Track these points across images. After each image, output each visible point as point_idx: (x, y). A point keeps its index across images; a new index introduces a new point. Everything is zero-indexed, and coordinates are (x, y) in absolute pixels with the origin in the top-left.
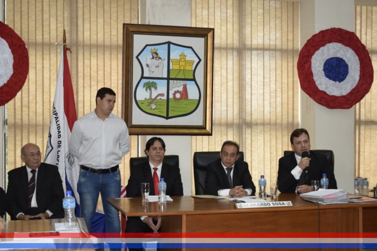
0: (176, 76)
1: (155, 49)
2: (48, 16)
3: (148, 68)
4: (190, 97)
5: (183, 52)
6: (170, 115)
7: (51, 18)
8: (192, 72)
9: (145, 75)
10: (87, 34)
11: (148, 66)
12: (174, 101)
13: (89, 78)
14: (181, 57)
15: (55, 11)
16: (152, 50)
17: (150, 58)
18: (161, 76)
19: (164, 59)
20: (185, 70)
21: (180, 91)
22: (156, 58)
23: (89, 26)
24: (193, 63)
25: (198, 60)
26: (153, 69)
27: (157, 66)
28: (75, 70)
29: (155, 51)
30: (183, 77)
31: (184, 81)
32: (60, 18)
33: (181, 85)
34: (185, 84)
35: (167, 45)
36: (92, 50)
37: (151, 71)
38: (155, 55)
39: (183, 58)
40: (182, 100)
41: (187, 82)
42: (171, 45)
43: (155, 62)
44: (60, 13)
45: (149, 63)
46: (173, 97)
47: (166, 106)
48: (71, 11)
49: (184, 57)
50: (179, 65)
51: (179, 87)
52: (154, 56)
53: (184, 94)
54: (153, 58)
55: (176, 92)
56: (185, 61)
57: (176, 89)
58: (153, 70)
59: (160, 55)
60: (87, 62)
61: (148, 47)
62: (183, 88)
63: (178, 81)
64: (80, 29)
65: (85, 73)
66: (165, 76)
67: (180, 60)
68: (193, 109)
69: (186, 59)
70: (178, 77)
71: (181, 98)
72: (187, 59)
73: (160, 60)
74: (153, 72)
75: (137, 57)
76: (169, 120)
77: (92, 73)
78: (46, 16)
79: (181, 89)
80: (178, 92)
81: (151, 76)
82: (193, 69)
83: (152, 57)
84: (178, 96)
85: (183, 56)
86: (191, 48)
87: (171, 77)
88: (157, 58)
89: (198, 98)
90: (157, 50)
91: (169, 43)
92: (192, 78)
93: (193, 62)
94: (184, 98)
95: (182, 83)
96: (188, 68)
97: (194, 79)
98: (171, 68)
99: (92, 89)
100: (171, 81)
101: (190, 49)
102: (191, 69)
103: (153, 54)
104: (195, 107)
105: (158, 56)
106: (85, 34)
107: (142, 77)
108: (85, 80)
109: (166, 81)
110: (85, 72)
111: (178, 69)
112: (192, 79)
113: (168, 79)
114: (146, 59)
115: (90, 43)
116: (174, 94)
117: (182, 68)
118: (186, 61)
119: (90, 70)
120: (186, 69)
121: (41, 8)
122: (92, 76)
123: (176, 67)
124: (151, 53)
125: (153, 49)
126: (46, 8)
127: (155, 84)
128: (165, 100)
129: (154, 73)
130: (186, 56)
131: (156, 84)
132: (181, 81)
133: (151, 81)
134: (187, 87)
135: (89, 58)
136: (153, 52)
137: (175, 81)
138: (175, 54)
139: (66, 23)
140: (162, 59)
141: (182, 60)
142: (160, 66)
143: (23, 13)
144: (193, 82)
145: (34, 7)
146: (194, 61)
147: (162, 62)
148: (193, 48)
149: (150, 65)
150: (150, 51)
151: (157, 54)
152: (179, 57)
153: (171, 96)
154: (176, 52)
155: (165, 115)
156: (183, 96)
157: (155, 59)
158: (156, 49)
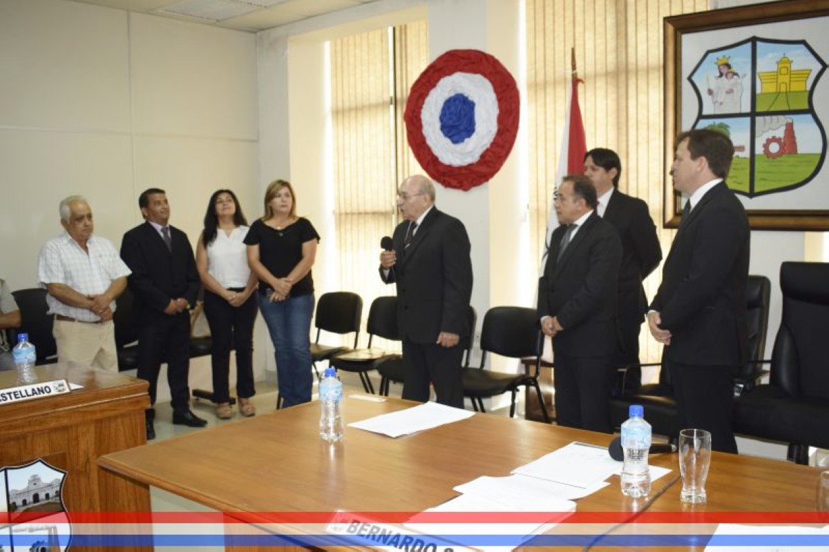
0: (771, 106)
1: (724, 56)
2: (582, 29)
3: (710, 97)
4: (801, 150)
5: (784, 54)
6: (757, 189)
7: (587, 31)
8: (807, 95)
9: (705, 112)
10: (642, 48)
11: (710, 92)
12: (766, 159)
13: (645, 127)
14: (781, 66)
15: (592, 19)
16: (718, 59)
17: (715, 77)
18: (737, 111)
19: (745, 75)
20: (790, 92)
21: (780, 139)
22: (726, 75)
23: (645, 33)
24: (809, 74)
25: (820, 67)
26: (722, 97)
27: (730, 92)
28: (624, 114)
29: (724, 61)
30: (785, 108)
31: (787, 116)
32: (600, 29)
33: (781, 125)
34: (790, 121)
35: (749, 45)
36: (650, 77)
37: (716, 102)
38: (726, 70)
39: (784, 67)
40: (784, 158)
41: (795, 118)
42: (759, 44)
43: (726, 83)
44: (599, 20)
45: (713, 87)
46: (764, 151)
47: (748, 171)
48: (617, 12)
49: (786, 65)
50: (775, 84)
51: (777, 129)
52: (722, 71)
53: (789, 143)
54: (721, 75)
55: (769, 141)
56: (790, 73)
57: (770, 135)
58: (720, 100)
59: (735, 69)
60: (642, 98)
61: (710, 55)
62: (786, 130)
63: (775, 118)
64: (631, 41)
65: (639, 119)
66: (747, 109)
67: (778, 73)
68: (808, 175)
69: (792, 69)
70: (773, 109)
71: (780, 154)
72: (794, 67)
73: (735, 77)
74: (721, 104)
75: (690, 79)
76: (755, 199)
77: (651, 117)
78: (579, 29)
79: (780, 133)
80: (774, 139)
81: (718, 112)
82: (809, 88)
83: (718, 74)
84: (774, 148)
85: (785, 62)
86: (803, 42)
87: (758, 109)
88: (730, 75)
89: (819, 150)
90: (729, 57)
91: (754, 40)
92: (806, 106)
93: (808, 72)
94: (787, 152)
95: (784, 119)
96: (796, 87)
97: (810, 110)
98: (758, 91)
99: (651, 144)
100: (759, 119)
101: (802, 46)
102: (803, 89)
103: (721, 67)
104: (812, 169)
105: (732, 70)
106: (639, 49)
107: (701, 116)
108: (639, 131)
109: (748, 120)
110: (640, 116)
111: (774, 91)
112: (806, 110)
113: (753, 114)
114: (708, 80)
115: (648, 64)
116: (766, 146)
117: (783, 89)
118: (792, 73)
119: (648, 111)
120: (792, 90)
121: (571, 18)
122: (650, 124)
123: (771, 88)
124: (717, 67)
125: (721, 58)
126: (579, 18)
127: (726, 129)
128: (745, 158)
129: (723, 106)
130: (792, 62)
131: (728, 126)
132: (782, 118)
133: (718, 121)
134: (796, 128)
135: (646, 90)
136: (720, 63)
137: (768, 118)
138: (768, 59)
139: (609, 36)
140: (740, 74)
141: (784, 71)
142: (735, 89)
143: (547, 32)
144: (809, 116)
145: (562, 19)
146: (811, 70)
147: (739, 81)
148: (809, 42)
149: (715, 91)
150: (716, 63)
151: (728, 66)
152: (776, 65)
153: (759, 150)
154: (770, 55)
155: (747, 190)
156: (785, 148)
157: (724, 77)
158: (727, 56)
